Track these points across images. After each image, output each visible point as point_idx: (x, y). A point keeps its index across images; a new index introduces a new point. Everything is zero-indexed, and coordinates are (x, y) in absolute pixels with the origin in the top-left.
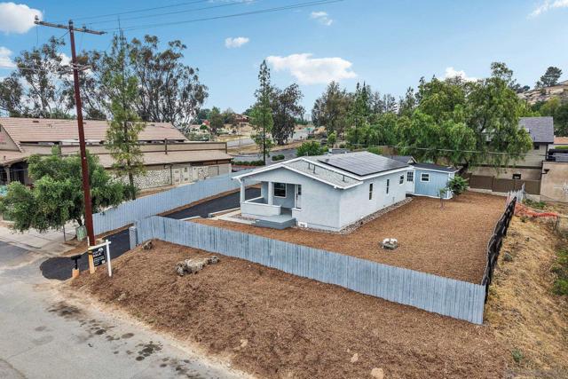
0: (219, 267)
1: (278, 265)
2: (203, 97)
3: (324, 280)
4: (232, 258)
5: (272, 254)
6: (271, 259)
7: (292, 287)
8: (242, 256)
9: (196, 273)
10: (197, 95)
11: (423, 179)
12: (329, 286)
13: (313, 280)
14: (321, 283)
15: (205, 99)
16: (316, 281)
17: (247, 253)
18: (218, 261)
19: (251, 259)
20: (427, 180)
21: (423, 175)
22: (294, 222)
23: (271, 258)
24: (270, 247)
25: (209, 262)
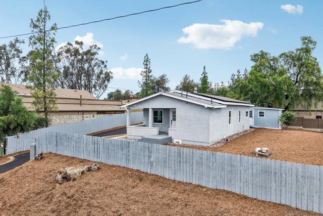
0: (99, 174)
1: (158, 171)
2: (110, 78)
3: (211, 186)
4: (113, 166)
5: (152, 160)
6: (152, 166)
7: (175, 194)
8: (123, 164)
9: (74, 180)
10: (106, 77)
11: (260, 115)
12: (218, 192)
13: (198, 186)
14: (208, 189)
15: (111, 80)
16: (202, 187)
17: (128, 160)
18: (99, 168)
19: (131, 166)
20: (263, 116)
21: (260, 113)
22: (170, 139)
23: (151, 163)
24: (150, 152)
25: (89, 170)
